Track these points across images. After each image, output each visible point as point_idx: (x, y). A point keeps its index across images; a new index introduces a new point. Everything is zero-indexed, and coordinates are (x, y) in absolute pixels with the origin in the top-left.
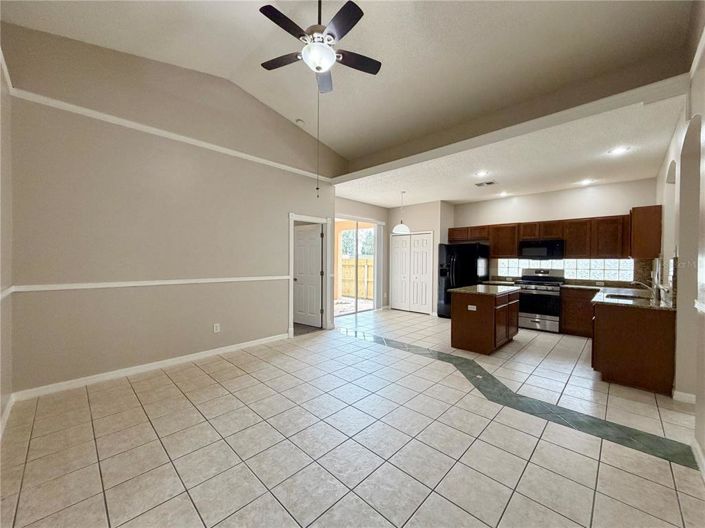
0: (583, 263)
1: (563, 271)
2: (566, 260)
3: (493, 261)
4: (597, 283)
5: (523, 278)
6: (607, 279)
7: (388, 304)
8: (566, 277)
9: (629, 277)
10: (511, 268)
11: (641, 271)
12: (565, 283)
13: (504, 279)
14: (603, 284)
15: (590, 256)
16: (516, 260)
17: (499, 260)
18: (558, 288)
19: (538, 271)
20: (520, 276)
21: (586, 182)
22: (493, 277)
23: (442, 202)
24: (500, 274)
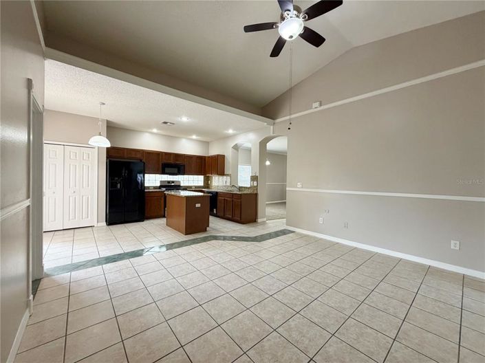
1: (180, 182)
19: (169, 182)
20: (158, 185)
23: (107, 122)
24: (146, 185)
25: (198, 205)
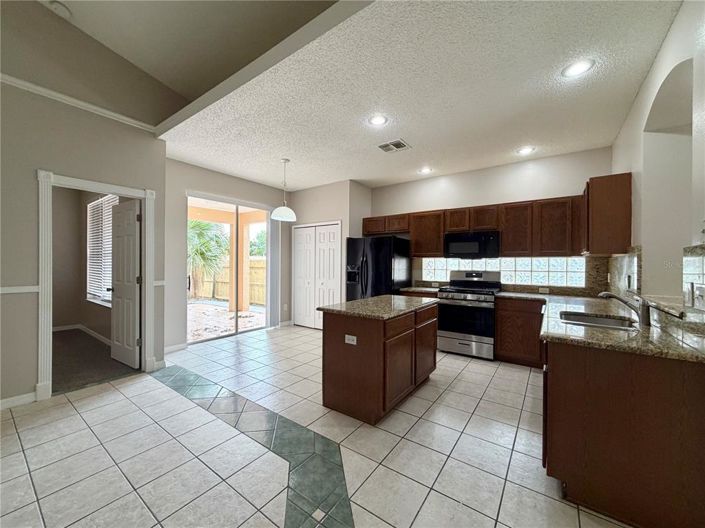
0: (523, 262)
1: (499, 273)
2: (504, 259)
3: (416, 259)
4: (541, 290)
5: (453, 283)
6: (552, 283)
7: (290, 319)
8: (503, 281)
9: (580, 282)
10: (438, 269)
11: (594, 273)
12: (500, 291)
13: (428, 284)
14: (547, 290)
15: (531, 254)
16: (443, 260)
17: (424, 260)
18: (492, 298)
19: (469, 274)
20: (448, 280)
21: (526, 151)
22: (417, 282)
23: (352, 182)
24: (424, 279)
25: (351, 340)
